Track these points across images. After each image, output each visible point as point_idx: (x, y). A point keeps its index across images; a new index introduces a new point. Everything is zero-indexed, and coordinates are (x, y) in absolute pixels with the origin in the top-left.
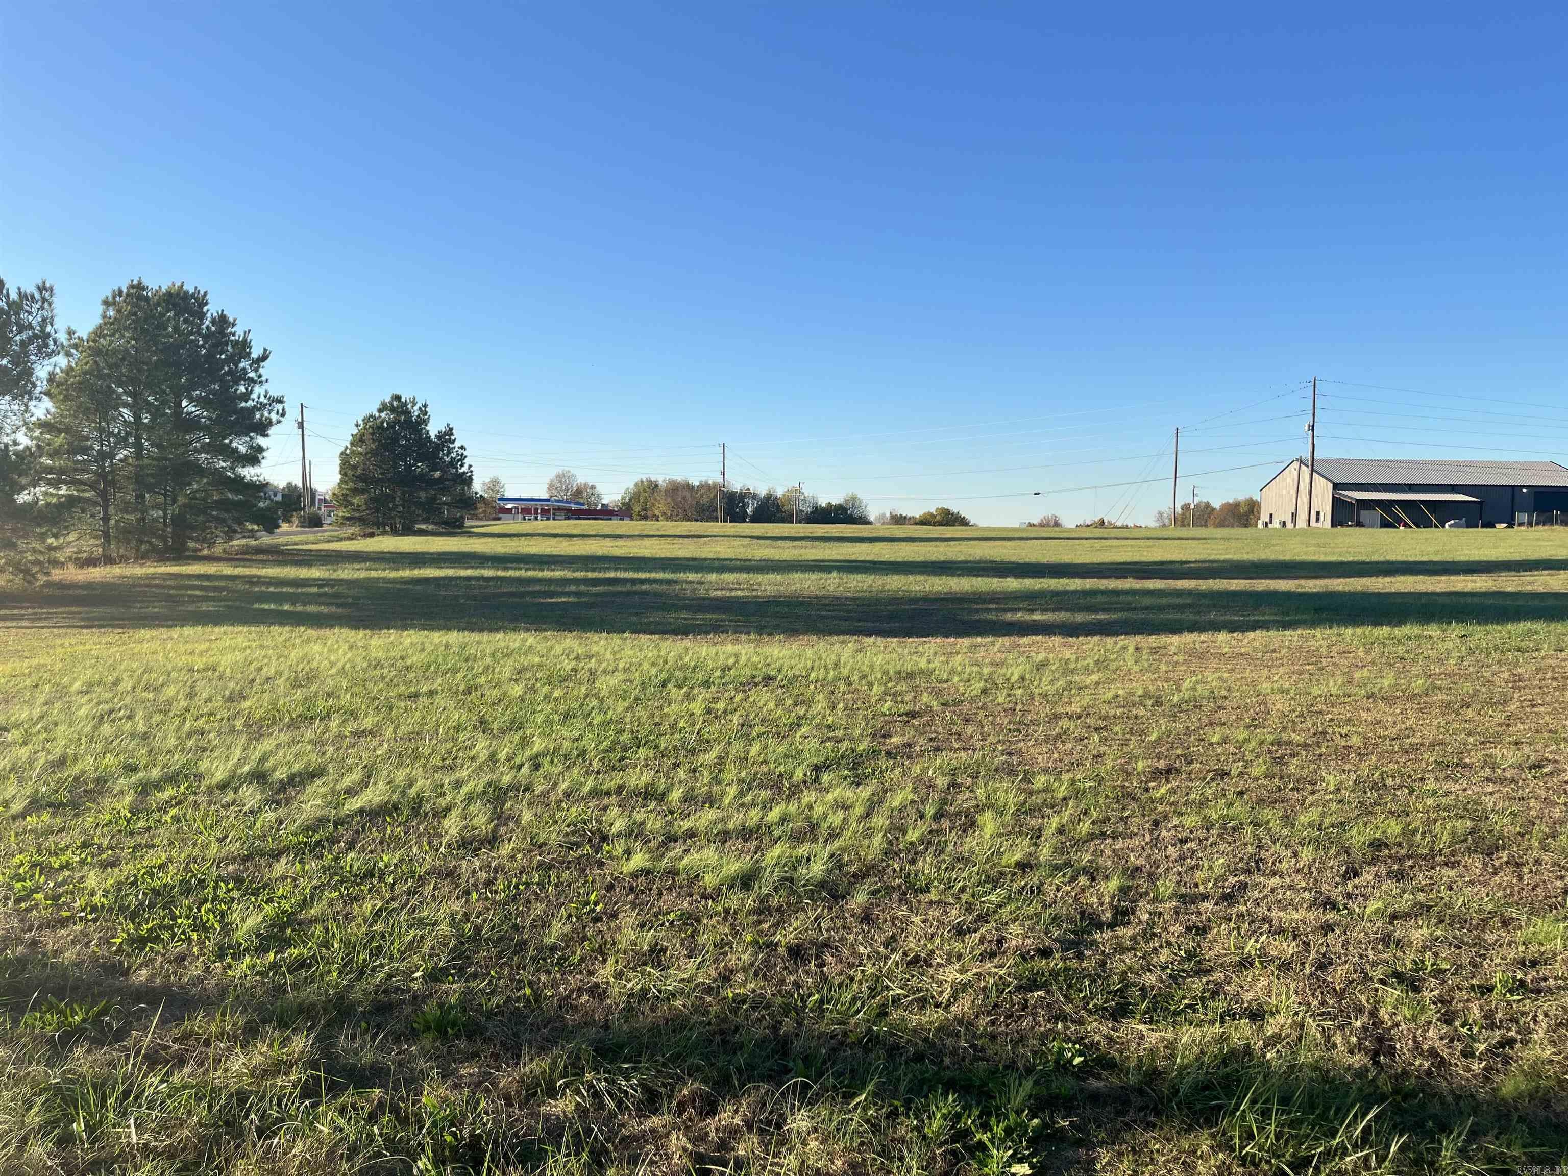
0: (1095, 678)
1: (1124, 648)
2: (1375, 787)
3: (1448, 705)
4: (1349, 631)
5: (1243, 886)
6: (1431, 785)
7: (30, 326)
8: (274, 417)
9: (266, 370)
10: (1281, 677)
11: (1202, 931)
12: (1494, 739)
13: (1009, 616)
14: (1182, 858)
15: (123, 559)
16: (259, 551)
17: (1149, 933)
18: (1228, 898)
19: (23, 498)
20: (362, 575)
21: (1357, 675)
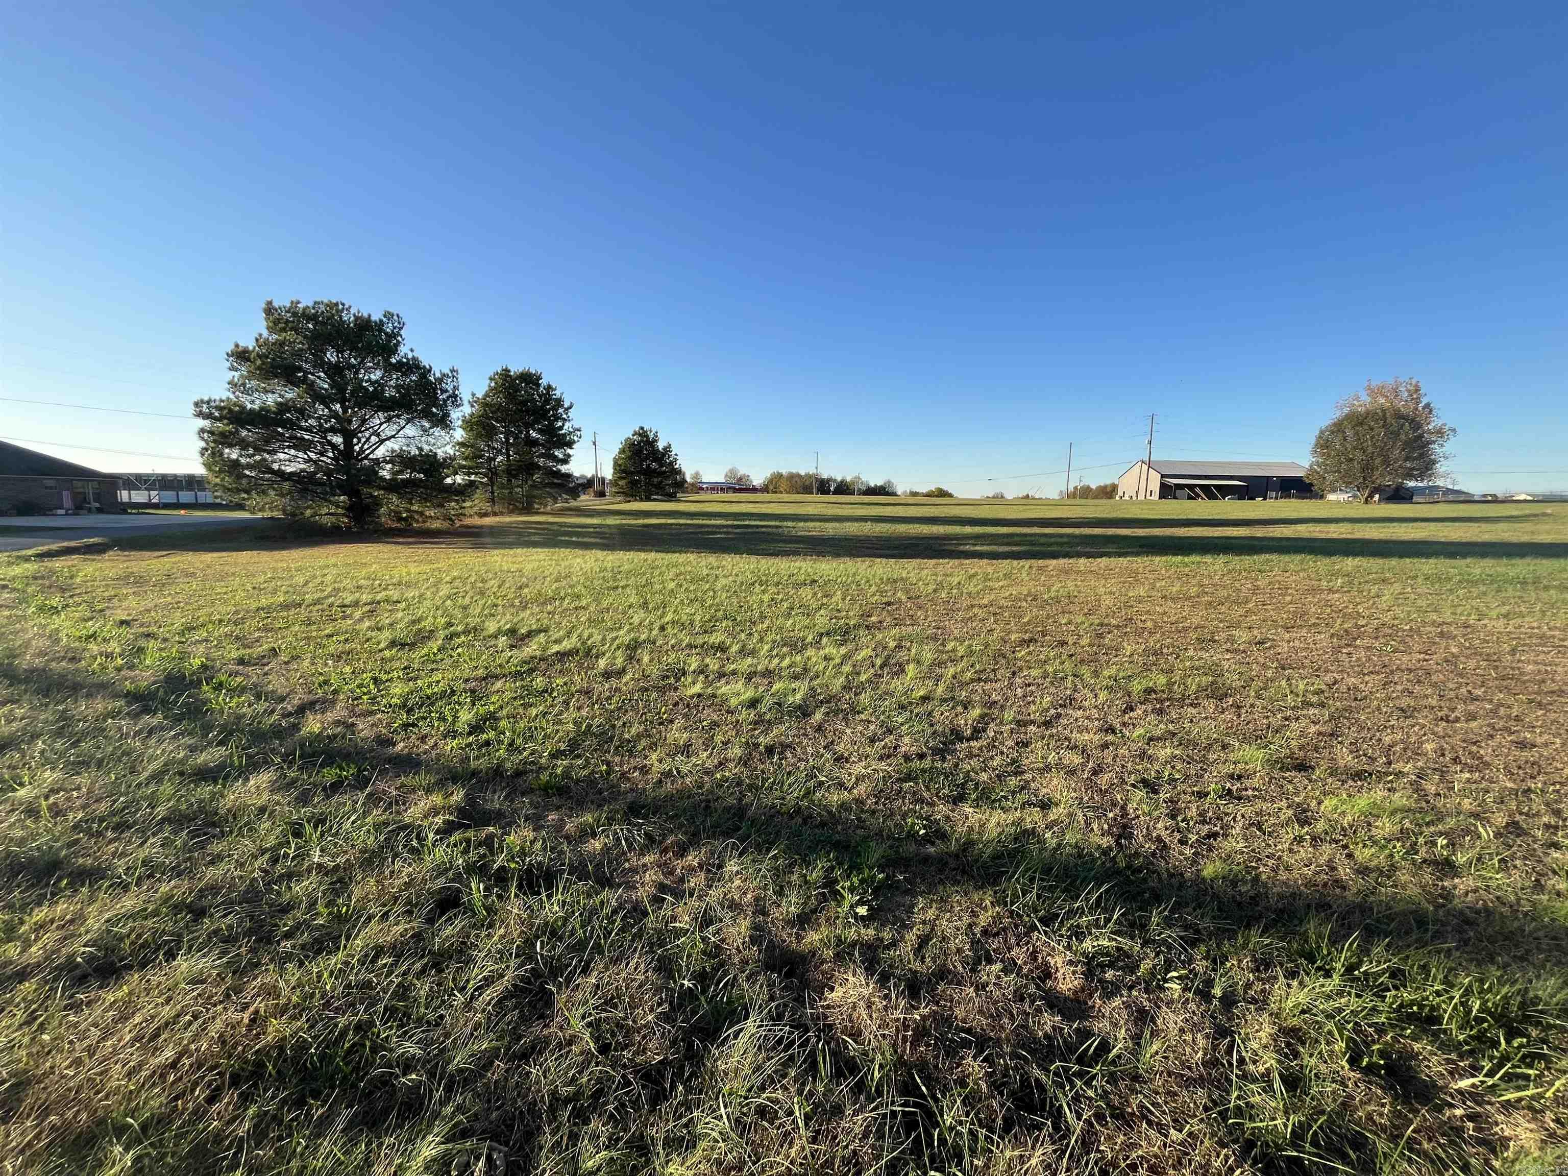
0: (1001, 584)
1: (1023, 567)
2: (1155, 654)
3: (1210, 603)
4: (1158, 559)
5: (1059, 716)
6: (1191, 653)
7: (447, 391)
8: (576, 438)
9: (571, 413)
10: (1113, 585)
11: (1026, 745)
12: (1237, 625)
13: (962, 548)
14: (1025, 696)
15: (502, 513)
16: (570, 509)
17: (991, 746)
18: (1047, 724)
19: (449, 481)
20: (618, 522)
21: (1158, 585)
